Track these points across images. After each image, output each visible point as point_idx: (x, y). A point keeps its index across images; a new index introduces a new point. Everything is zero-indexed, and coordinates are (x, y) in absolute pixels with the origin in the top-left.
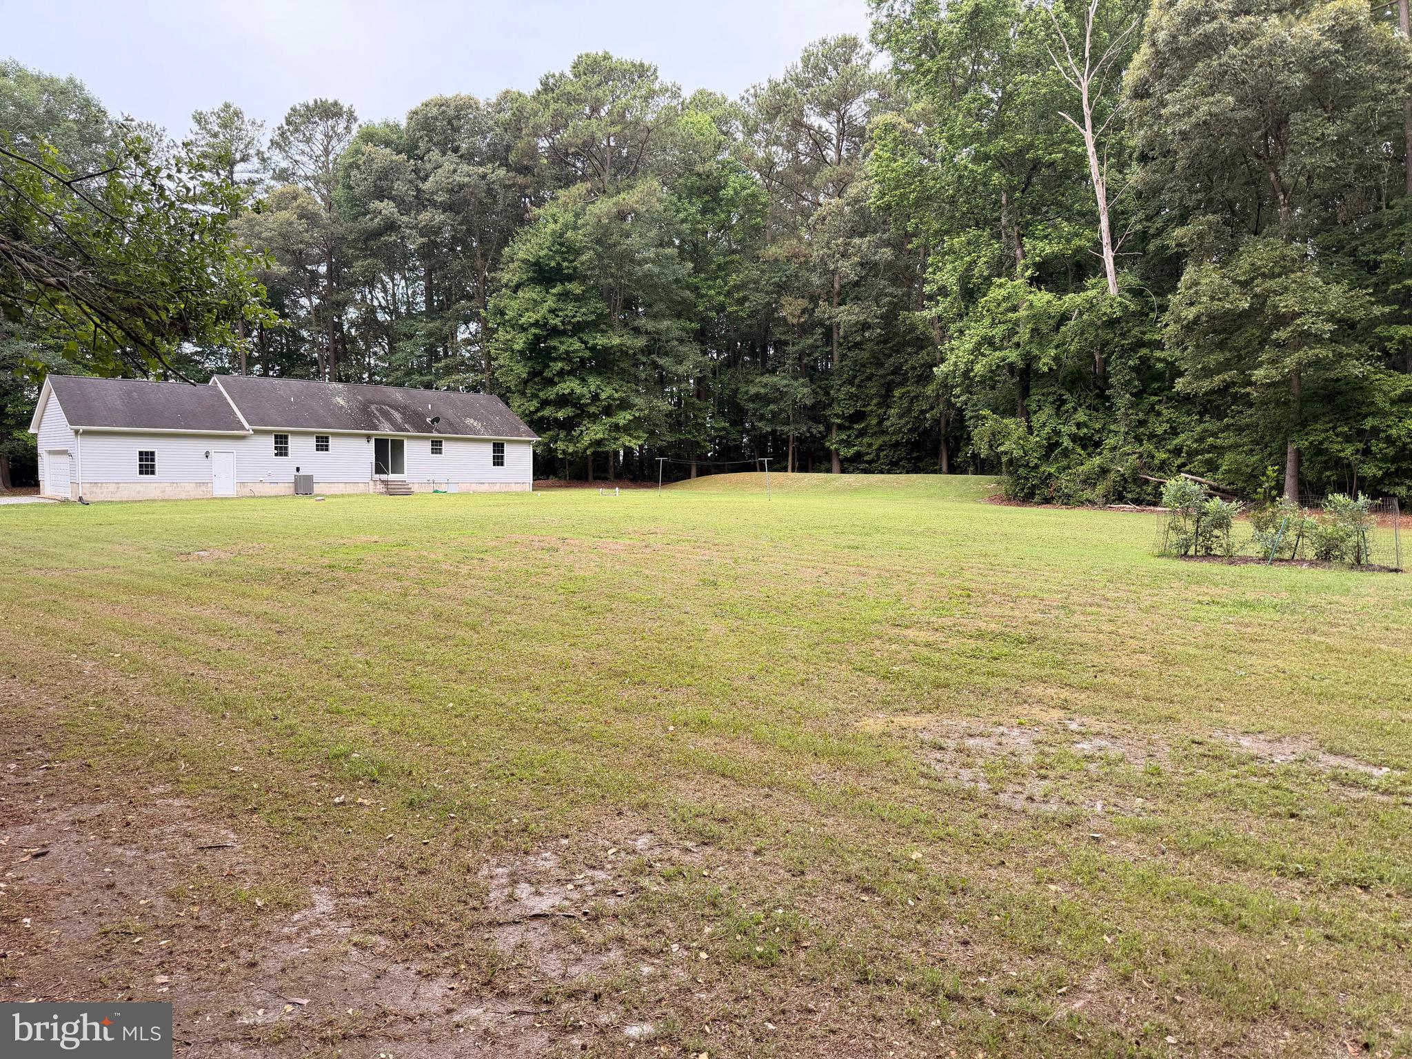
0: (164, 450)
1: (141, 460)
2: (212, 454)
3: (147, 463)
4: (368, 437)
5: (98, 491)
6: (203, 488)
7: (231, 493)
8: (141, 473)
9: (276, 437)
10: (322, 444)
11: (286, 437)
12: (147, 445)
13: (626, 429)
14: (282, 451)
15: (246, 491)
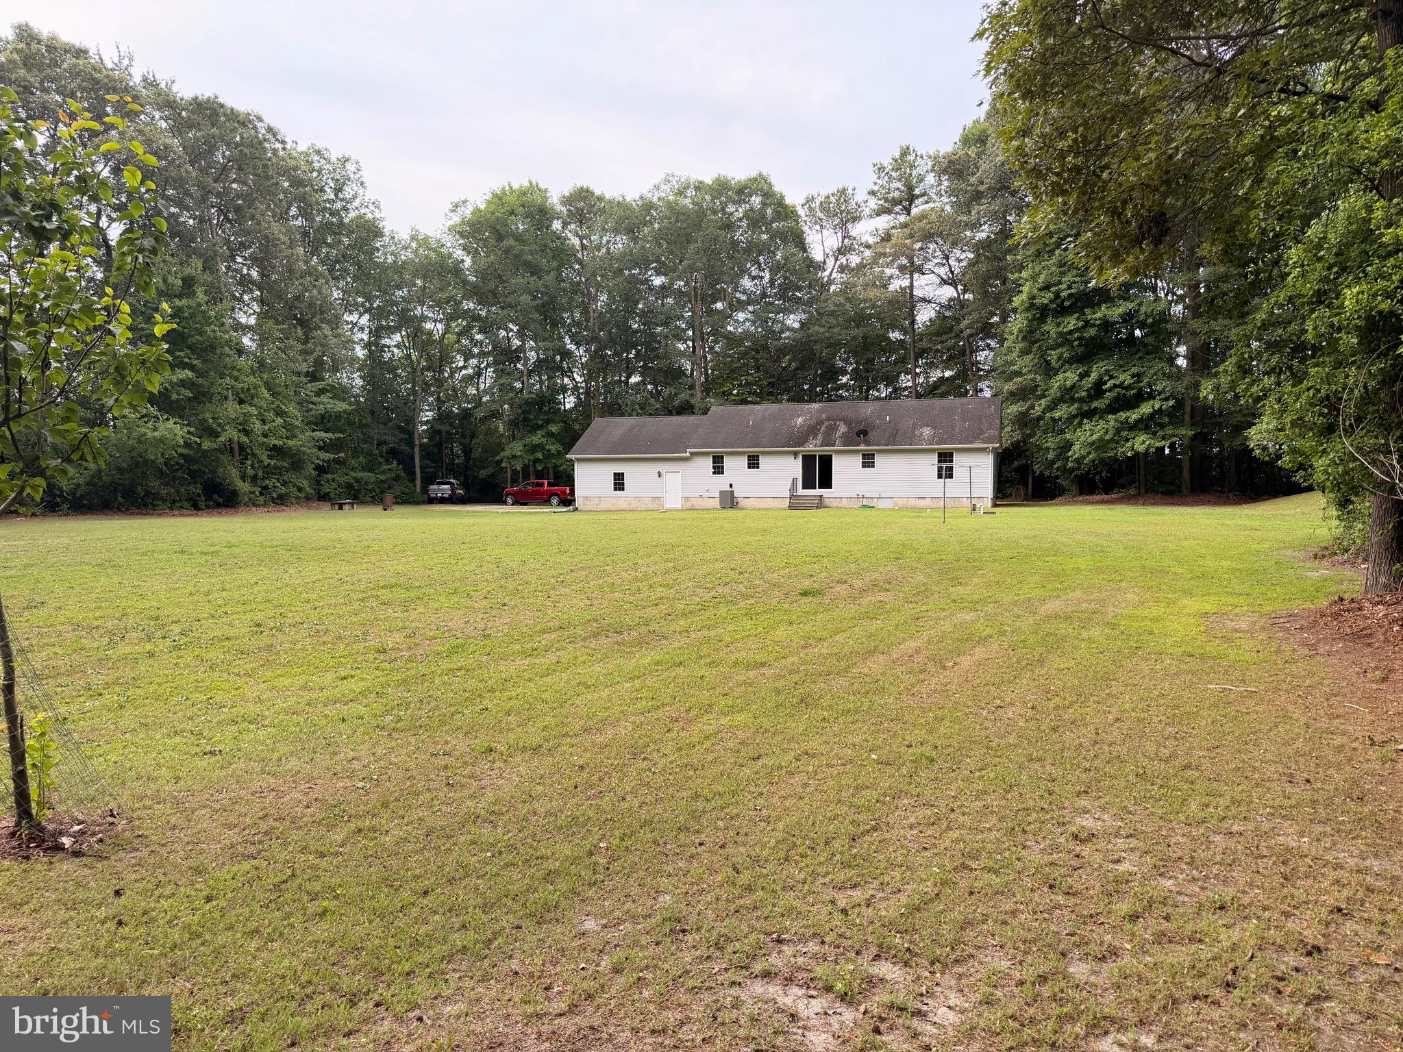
0: (632, 472)
1: (615, 479)
2: (663, 473)
3: (619, 482)
4: (795, 454)
5: (588, 503)
6: (657, 502)
7: (679, 506)
8: (615, 489)
9: (714, 457)
10: (753, 463)
11: (722, 457)
12: (619, 468)
13: (1145, 424)
14: (718, 469)
15: (689, 505)
